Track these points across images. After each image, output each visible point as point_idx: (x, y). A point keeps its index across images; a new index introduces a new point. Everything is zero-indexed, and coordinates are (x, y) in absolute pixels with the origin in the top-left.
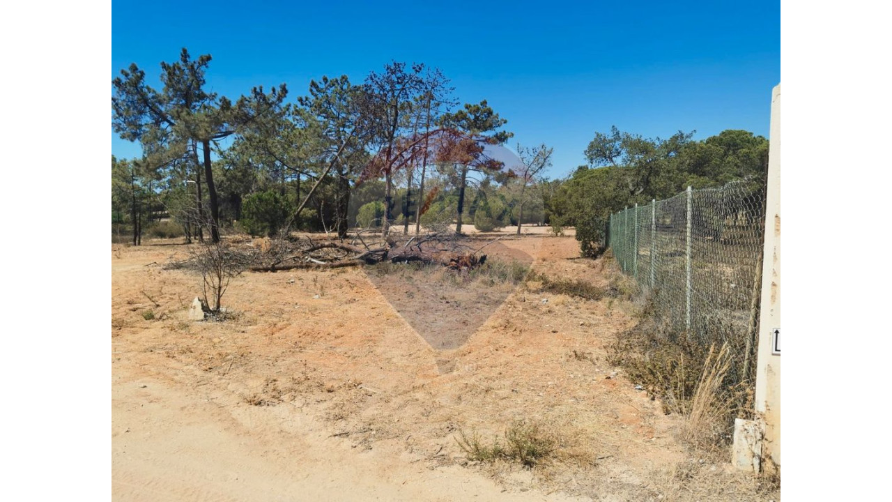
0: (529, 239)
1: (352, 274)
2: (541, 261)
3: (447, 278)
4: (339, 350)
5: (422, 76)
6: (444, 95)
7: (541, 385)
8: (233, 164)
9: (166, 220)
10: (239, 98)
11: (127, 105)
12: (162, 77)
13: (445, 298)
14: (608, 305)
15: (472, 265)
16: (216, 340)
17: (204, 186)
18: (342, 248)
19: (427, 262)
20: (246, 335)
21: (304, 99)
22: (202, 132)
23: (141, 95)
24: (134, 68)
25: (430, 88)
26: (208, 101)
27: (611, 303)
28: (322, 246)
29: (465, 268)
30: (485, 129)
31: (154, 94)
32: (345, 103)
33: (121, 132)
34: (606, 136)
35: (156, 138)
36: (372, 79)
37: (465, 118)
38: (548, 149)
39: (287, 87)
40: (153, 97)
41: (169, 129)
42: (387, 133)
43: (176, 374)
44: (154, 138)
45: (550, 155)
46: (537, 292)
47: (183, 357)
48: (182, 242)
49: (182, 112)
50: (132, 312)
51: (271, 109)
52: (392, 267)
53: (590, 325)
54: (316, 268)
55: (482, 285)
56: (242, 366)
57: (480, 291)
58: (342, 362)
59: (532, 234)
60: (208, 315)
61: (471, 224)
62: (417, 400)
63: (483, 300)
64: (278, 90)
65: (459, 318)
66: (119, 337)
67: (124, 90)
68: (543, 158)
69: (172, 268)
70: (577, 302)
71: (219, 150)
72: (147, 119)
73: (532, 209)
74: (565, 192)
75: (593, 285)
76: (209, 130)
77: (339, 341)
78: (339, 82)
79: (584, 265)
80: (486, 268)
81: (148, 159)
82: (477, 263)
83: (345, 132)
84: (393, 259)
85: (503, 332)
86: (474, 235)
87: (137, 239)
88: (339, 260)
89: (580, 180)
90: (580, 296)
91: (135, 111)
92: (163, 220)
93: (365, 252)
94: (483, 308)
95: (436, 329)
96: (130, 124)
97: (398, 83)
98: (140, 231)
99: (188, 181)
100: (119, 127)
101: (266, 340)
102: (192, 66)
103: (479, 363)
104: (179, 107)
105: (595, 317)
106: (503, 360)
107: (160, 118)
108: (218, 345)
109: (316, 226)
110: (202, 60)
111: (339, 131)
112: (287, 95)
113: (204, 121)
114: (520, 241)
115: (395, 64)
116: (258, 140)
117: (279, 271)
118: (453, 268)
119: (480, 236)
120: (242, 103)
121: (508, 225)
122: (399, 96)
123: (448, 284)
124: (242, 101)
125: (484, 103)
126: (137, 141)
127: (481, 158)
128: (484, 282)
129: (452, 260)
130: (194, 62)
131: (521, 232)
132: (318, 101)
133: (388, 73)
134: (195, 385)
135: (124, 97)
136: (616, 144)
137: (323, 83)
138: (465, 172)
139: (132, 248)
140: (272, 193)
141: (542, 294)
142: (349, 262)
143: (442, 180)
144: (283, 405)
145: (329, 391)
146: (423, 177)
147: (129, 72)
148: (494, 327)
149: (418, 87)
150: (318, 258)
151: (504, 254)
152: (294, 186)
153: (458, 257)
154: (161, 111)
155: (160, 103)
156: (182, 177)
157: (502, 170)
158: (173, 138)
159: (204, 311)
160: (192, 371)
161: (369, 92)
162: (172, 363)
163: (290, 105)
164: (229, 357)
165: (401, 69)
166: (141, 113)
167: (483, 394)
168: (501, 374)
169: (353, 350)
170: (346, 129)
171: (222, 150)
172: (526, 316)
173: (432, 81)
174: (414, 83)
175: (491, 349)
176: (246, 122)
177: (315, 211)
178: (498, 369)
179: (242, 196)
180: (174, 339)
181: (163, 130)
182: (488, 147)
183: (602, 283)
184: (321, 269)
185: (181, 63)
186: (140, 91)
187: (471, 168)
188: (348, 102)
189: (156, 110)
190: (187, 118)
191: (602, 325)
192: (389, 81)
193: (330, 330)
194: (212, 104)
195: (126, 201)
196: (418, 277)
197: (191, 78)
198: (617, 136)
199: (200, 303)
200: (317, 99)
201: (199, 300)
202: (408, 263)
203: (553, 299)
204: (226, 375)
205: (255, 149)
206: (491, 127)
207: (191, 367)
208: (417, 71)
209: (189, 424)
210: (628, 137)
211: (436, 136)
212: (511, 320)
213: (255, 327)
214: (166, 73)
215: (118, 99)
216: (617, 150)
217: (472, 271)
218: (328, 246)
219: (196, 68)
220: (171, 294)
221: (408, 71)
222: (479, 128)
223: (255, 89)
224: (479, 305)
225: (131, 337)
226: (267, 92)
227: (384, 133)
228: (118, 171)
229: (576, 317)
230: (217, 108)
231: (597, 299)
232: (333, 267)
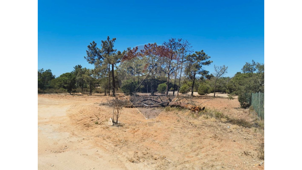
0: (218, 99)
1: (157, 110)
2: (224, 109)
3: (191, 115)
4: (156, 142)
5: (181, 42)
6: (189, 49)
7: (233, 166)
8: (120, 70)
9: (99, 87)
10: (123, 51)
11: (91, 53)
12: (101, 45)
13: (191, 123)
14: (254, 131)
15: (199, 110)
16: (117, 134)
17: (111, 78)
18: (154, 101)
19: (183, 108)
20: (126, 133)
21: (142, 51)
22: (112, 62)
23: (95, 51)
24: (94, 42)
25: (184, 47)
26: (114, 52)
27: (256, 130)
28: (147, 100)
29: (197, 111)
30: (203, 60)
31: (99, 50)
32: (155, 52)
33: (89, 61)
34: (250, 64)
35: (99, 63)
36: (164, 44)
37: (195, 56)
38: (226, 67)
39: (138, 48)
40: (99, 51)
41: (103, 61)
42: (169, 61)
43: (106, 147)
44: (98, 63)
45: (227, 69)
46: (225, 122)
47: (108, 140)
48: (103, 95)
49: (107, 55)
50: (91, 121)
51: (132, 54)
52: (171, 109)
53: (248, 139)
54: (145, 107)
55: (204, 119)
56: (126, 145)
57: (203, 121)
58: (158, 147)
59: (219, 97)
60: (114, 124)
61: (196, 92)
62: (187, 167)
63: (204, 125)
64: (135, 48)
65: (197, 132)
66: (88, 130)
67: (91, 49)
68: (224, 70)
69: (102, 105)
70: (241, 128)
71: (116, 66)
72: (96, 57)
73: (219, 87)
74: (232, 82)
75: (247, 120)
76: (114, 61)
77: (156, 138)
78: (154, 45)
79: (242, 111)
80: (205, 112)
81: (96, 70)
82: (201, 110)
83: (155, 61)
84: (171, 106)
85: (214, 139)
86: (197, 96)
87: (91, 93)
88: (153, 104)
89: (238, 77)
90: (242, 126)
91: (93, 55)
92: (98, 87)
93: (161, 103)
94: (205, 128)
95: (189, 136)
96: (92, 59)
97: (173, 45)
98: (92, 91)
99: (107, 76)
100: (88, 60)
101: (132, 135)
102: (110, 42)
103: (207, 153)
104: (106, 54)
105: (250, 135)
106: (216, 153)
107: (100, 57)
108: (118, 136)
109: (144, 91)
110: (113, 40)
111: (153, 60)
112: (138, 50)
113: (113, 58)
114: (215, 99)
115: (172, 39)
116: (127, 64)
117: (133, 108)
118: (193, 111)
119: (200, 97)
120: (124, 53)
121: (210, 93)
122: (173, 49)
123: (191, 117)
124: (124, 52)
125: (202, 51)
126: (93, 64)
127: (201, 70)
128: (204, 117)
129: (192, 108)
130: (111, 40)
131: (215, 96)
132: (147, 51)
133: (170, 42)
134: (113, 151)
135: (90, 51)
136: (254, 66)
137: (148, 45)
138: (195, 74)
139: (90, 96)
140: (131, 80)
141: (227, 124)
142: (156, 106)
143: (187, 77)
144: (141, 163)
145: (155, 159)
146: (180, 76)
147: (92, 43)
148: (210, 137)
149: (179, 46)
150: (145, 103)
151: (210, 105)
152: (137, 77)
153: (194, 107)
154: (100, 55)
155: (101, 53)
156: (105, 75)
157: (208, 74)
158: (103, 63)
159: (113, 122)
160: (111, 145)
161: (163, 48)
162: (105, 142)
163: (138, 53)
164: (122, 141)
165: (174, 41)
166: (95, 56)
167: (211, 167)
168: (216, 159)
169: (161, 142)
170: (155, 60)
171: (117, 66)
172: (222, 133)
173: (184, 44)
174: (178, 45)
175: (211, 147)
176: (125, 58)
177: (144, 86)
178: (215, 157)
179: (121, 81)
180: (105, 132)
181: (101, 61)
182: (203, 66)
183: (250, 120)
184: (147, 108)
185: (107, 41)
186: (95, 49)
187: (197, 73)
188: (156, 51)
189: (99, 55)
190: (108, 57)
191: (253, 139)
192: (170, 44)
193: (153, 133)
194: (115, 53)
195: (89, 82)
196: (180, 113)
197: (110, 45)
198: (254, 64)
199: (112, 120)
200: (146, 50)
201: (112, 119)
202: (176, 107)
203: (231, 127)
204: (121, 148)
205: (127, 66)
206: (204, 59)
207: (111, 144)
208: (179, 41)
209: (112, 168)
210: (259, 64)
211: (185, 62)
212: (217, 135)
213: (128, 130)
214: (103, 44)
215: (89, 52)
216: (254, 69)
217: (200, 113)
218: (149, 100)
219: (111, 42)
220: (102, 115)
221: (176, 41)
222: (200, 60)
223: (128, 48)
224: (204, 127)
225: (92, 131)
226: (132, 49)
227: (167, 61)
228: (87, 73)
229: (242, 135)
230: (117, 54)
231: (249, 128)
232: (151, 107)
